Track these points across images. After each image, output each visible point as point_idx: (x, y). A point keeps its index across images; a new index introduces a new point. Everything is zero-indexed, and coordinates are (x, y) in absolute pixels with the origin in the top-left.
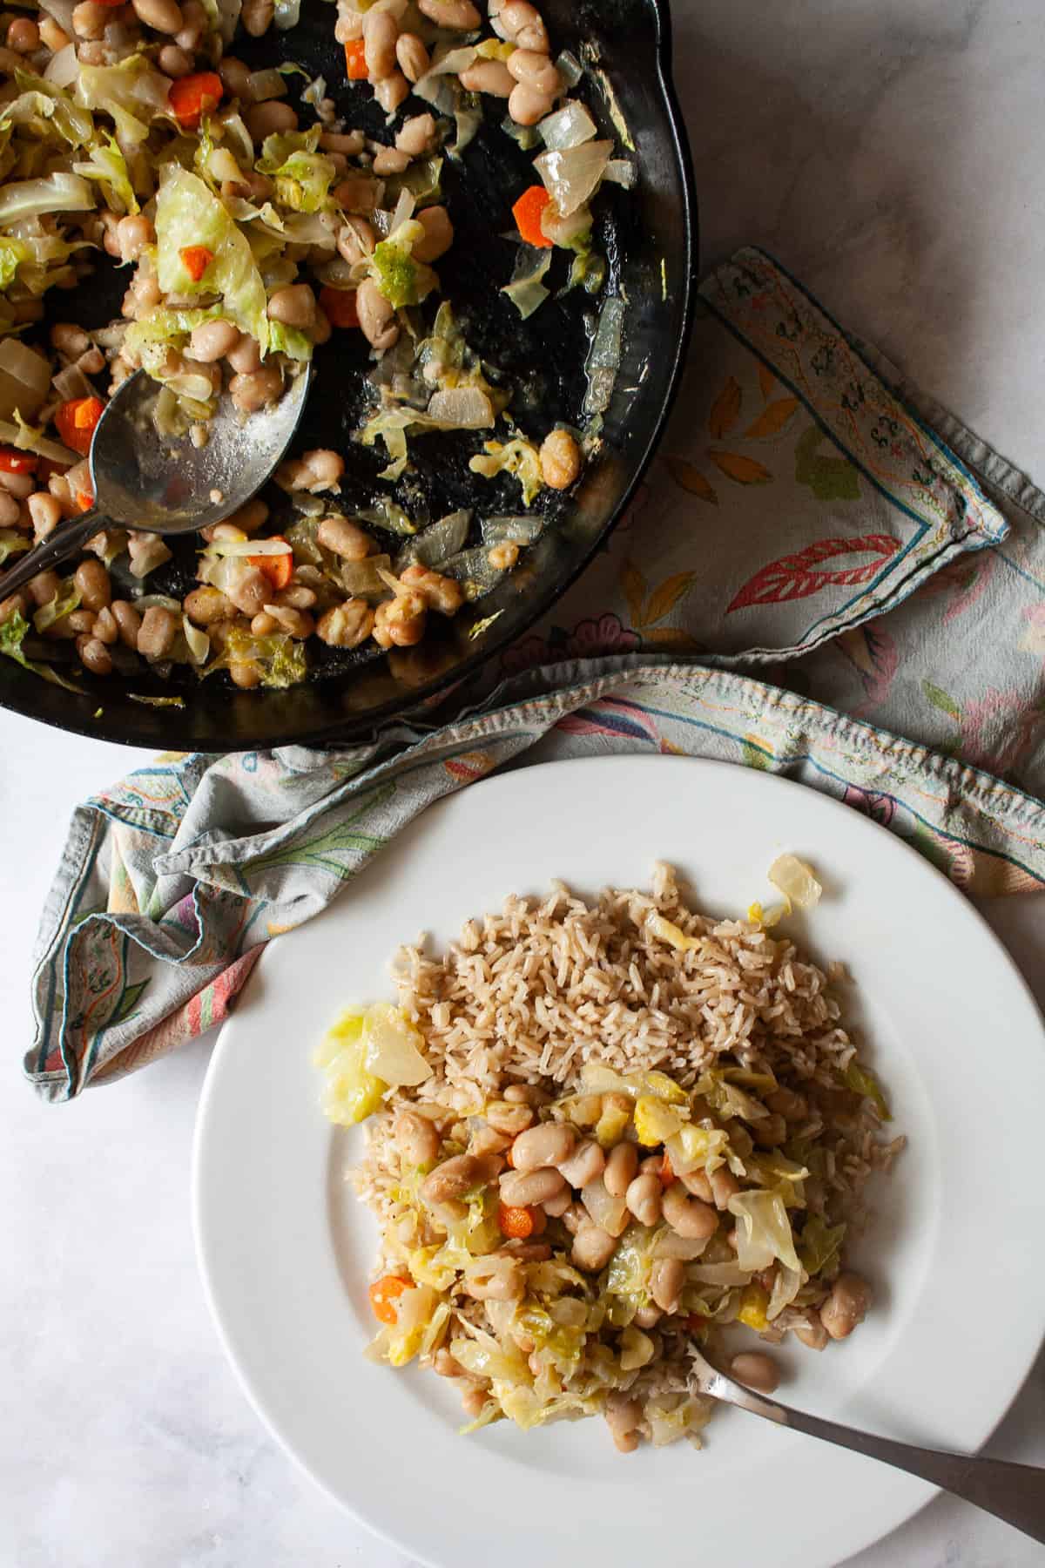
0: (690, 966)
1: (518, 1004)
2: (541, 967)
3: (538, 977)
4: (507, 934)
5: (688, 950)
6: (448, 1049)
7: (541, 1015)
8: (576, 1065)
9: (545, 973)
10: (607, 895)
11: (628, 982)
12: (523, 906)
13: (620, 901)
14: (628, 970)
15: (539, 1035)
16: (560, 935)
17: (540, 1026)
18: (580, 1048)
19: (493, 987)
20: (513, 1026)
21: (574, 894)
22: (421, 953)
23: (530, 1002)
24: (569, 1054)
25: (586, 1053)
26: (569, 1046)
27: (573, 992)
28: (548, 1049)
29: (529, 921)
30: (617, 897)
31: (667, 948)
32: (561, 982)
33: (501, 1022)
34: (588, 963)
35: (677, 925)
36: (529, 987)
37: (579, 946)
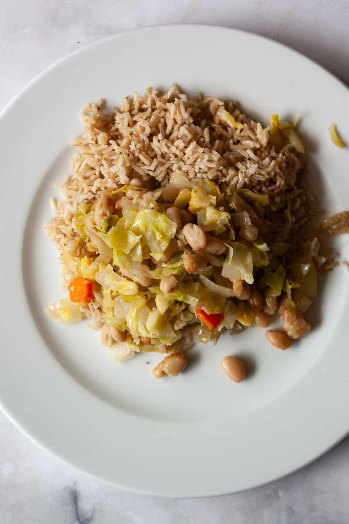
0: (236, 138)
1: (144, 137)
2: (159, 122)
3: (157, 127)
4: (145, 106)
5: (236, 129)
6: (104, 157)
7: (155, 144)
8: (169, 172)
9: (160, 126)
10: (200, 97)
11: (202, 137)
12: (154, 92)
13: (206, 101)
14: (203, 131)
15: (152, 155)
16: (171, 107)
17: (154, 150)
18: (172, 164)
19: (132, 129)
20: (139, 146)
21: (182, 91)
22: (99, 109)
23: (150, 137)
24: (166, 166)
25: (175, 167)
26: (167, 162)
27: (174, 135)
28: (155, 162)
29: (157, 100)
30: (204, 100)
31: (225, 127)
32: (168, 131)
33: (133, 143)
34: (183, 124)
35: (234, 116)
36: (151, 130)
37: (180, 113)
